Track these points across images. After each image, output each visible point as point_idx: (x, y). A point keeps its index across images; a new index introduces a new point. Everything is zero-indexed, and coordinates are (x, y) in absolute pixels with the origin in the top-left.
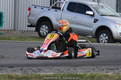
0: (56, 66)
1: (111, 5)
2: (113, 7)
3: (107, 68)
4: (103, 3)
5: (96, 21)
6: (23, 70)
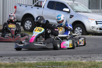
1: (84, 3)
4: (78, 2)
5: (71, 17)
6: (10, 59)
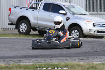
0: (34, 58)
1: (81, 5)
2: (83, 6)
3: (78, 59)
4: (74, 3)
5: (68, 19)
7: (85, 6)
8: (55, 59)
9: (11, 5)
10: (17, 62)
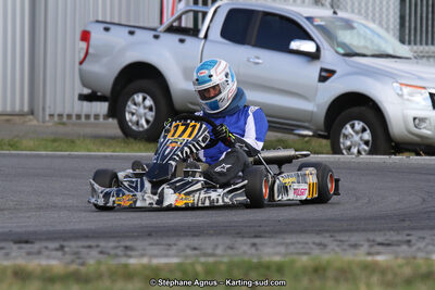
0: (187, 235)
1: (380, 16)
2: (387, 23)
3: (368, 240)
4: (353, 12)
5: (326, 75)
7: (398, 20)
8: (272, 240)
9: (92, 19)
10: (117, 256)
